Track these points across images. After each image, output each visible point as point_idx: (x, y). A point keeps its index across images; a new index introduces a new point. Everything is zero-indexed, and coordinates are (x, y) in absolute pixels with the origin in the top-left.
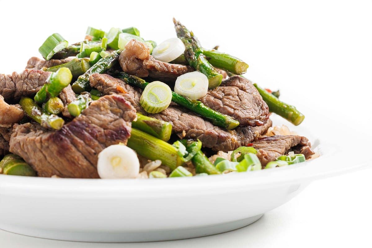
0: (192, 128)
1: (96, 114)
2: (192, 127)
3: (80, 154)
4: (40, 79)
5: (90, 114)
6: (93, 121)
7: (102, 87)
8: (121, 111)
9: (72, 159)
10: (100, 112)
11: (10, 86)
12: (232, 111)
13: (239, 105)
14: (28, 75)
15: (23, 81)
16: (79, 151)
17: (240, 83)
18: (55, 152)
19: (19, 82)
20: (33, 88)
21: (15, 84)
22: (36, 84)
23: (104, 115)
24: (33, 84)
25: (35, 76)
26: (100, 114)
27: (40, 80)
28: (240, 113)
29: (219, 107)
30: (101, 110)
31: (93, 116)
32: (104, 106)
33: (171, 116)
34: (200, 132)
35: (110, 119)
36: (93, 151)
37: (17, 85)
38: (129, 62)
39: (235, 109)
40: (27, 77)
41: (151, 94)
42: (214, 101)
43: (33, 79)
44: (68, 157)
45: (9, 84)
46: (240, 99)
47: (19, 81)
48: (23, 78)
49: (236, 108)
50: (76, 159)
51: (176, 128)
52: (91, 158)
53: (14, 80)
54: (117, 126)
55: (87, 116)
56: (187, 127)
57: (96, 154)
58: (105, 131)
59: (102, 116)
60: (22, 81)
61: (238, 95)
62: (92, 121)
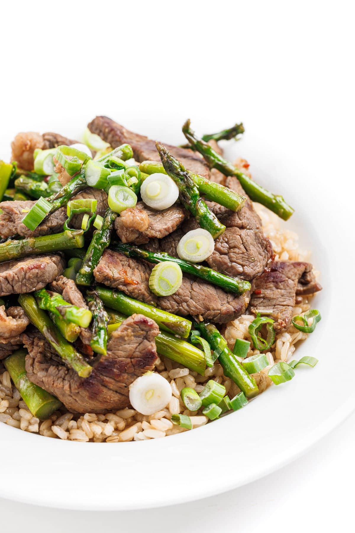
0: (208, 311)
1: (121, 346)
2: (208, 309)
3: (112, 392)
4: (39, 276)
5: (115, 349)
6: (119, 354)
7: (109, 282)
8: (144, 333)
9: (105, 400)
10: (124, 343)
11: (8, 290)
12: (240, 269)
13: (247, 258)
14: (25, 274)
15: (22, 283)
16: (110, 389)
17: (240, 220)
18: (86, 398)
19: (17, 285)
20: (33, 288)
21: (13, 287)
22: (35, 282)
23: (129, 344)
24: (32, 284)
25: (33, 275)
26: (125, 345)
27: (39, 278)
28: (248, 270)
29: (226, 266)
30: (125, 341)
31: (118, 350)
32: (128, 336)
33: (183, 295)
34: (216, 313)
35: (135, 345)
36: (124, 385)
37: (15, 288)
38: (128, 233)
39: (243, 266)
40: (25, 278)
41: (161, 280)
42: (221, 259)
43: (32, 279)
44: (100, 399)
45: (6, 288)
46: (245, 248)
47: (17, 283)
48: (21, 280)
49: (244, 263)
50: (108, 399)
51: (192, 313)
52: (122, 391)
53: (11, 283)
54: (143, 352)
55: (113, 351)
56: (203, 310)
57: (127, 387)
58: (132, 360)
59: (127, 346)
60: (20, 283)
61: (243, 244)
62: (118, 356)
